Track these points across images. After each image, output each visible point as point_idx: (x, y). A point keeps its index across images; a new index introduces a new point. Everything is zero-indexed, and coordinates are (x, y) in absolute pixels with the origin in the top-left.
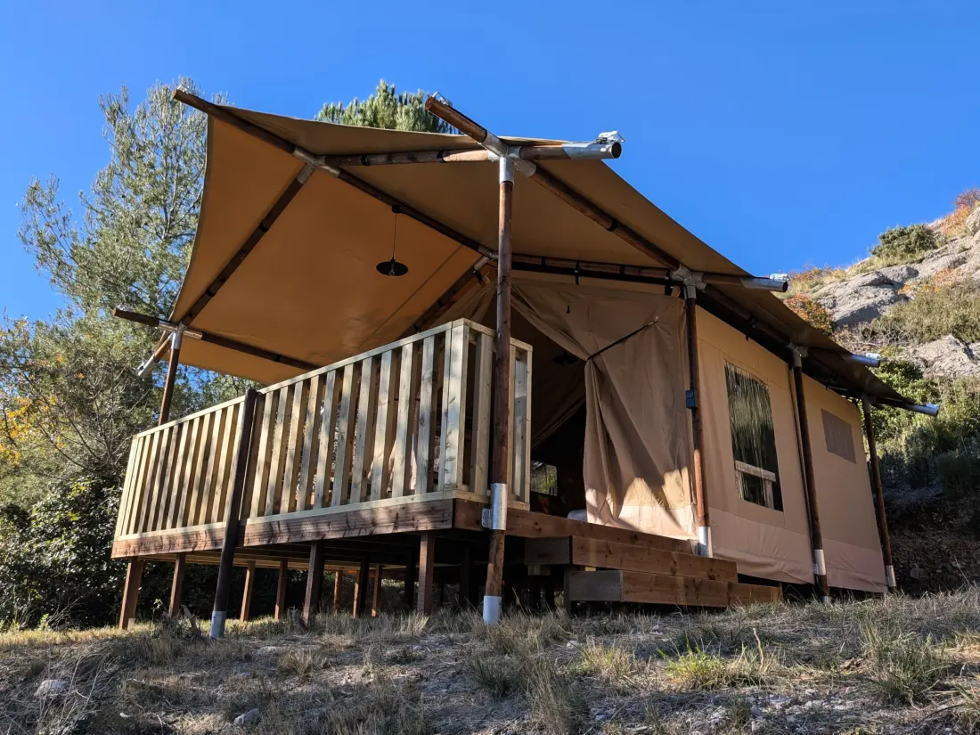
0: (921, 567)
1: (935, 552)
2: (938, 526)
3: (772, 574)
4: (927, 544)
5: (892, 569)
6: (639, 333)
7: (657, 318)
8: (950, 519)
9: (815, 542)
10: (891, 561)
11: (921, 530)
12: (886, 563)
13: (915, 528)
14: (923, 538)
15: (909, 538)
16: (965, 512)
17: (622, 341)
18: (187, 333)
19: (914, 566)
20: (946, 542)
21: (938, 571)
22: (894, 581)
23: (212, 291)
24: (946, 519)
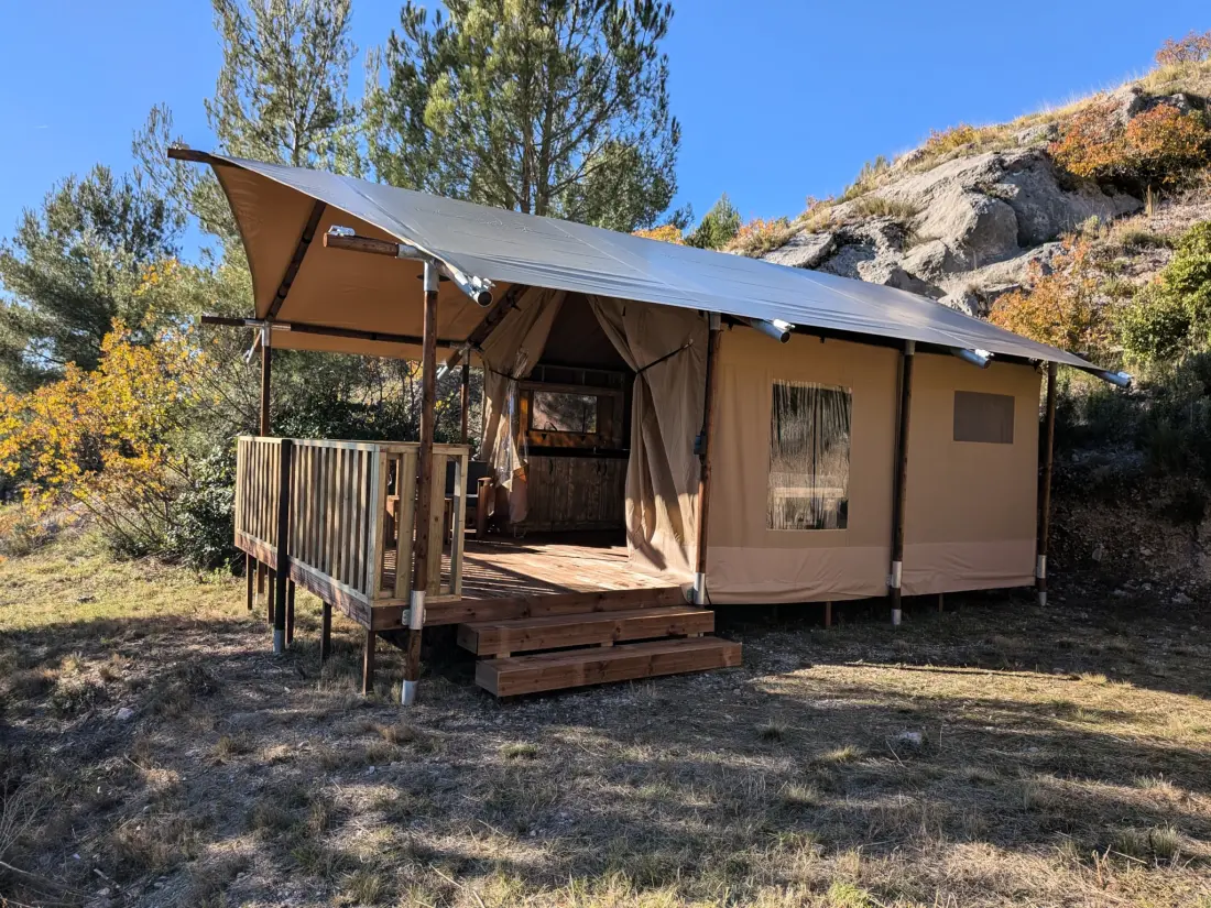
0: (1107, 548)
1: (1125, 533)
2: (1135, 505)
3: (814, 596)
4: (1118, 523)
5: (1044, 559)
6: (677, 355)
7: (692, 341)
8: (1150, 499)
9: (896, 553)
10: (1046, 550)
11: (1116, 507)
12: (1040, 551)
13: (1110, 502)
14: (1118, 517)
15: (1101, 514)
16: (1167, 493)
17: (664, 359)
18: (275, 327)
19: (1099, 547)
20: (1139, 523)
21: (1124, 555)
22: (1044, 571)
23: (282, 293)
24: (1145, 498)
